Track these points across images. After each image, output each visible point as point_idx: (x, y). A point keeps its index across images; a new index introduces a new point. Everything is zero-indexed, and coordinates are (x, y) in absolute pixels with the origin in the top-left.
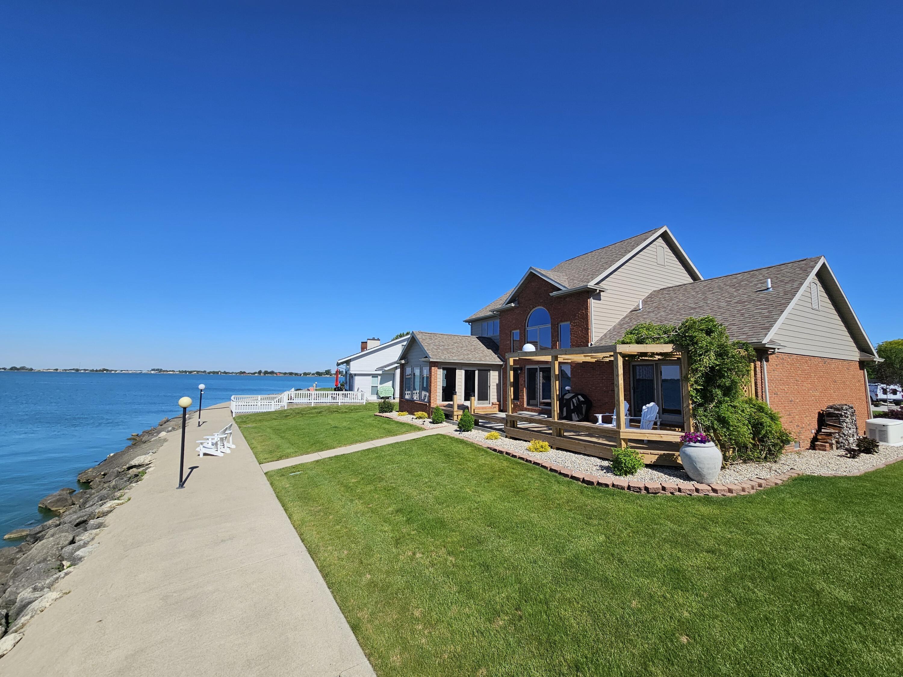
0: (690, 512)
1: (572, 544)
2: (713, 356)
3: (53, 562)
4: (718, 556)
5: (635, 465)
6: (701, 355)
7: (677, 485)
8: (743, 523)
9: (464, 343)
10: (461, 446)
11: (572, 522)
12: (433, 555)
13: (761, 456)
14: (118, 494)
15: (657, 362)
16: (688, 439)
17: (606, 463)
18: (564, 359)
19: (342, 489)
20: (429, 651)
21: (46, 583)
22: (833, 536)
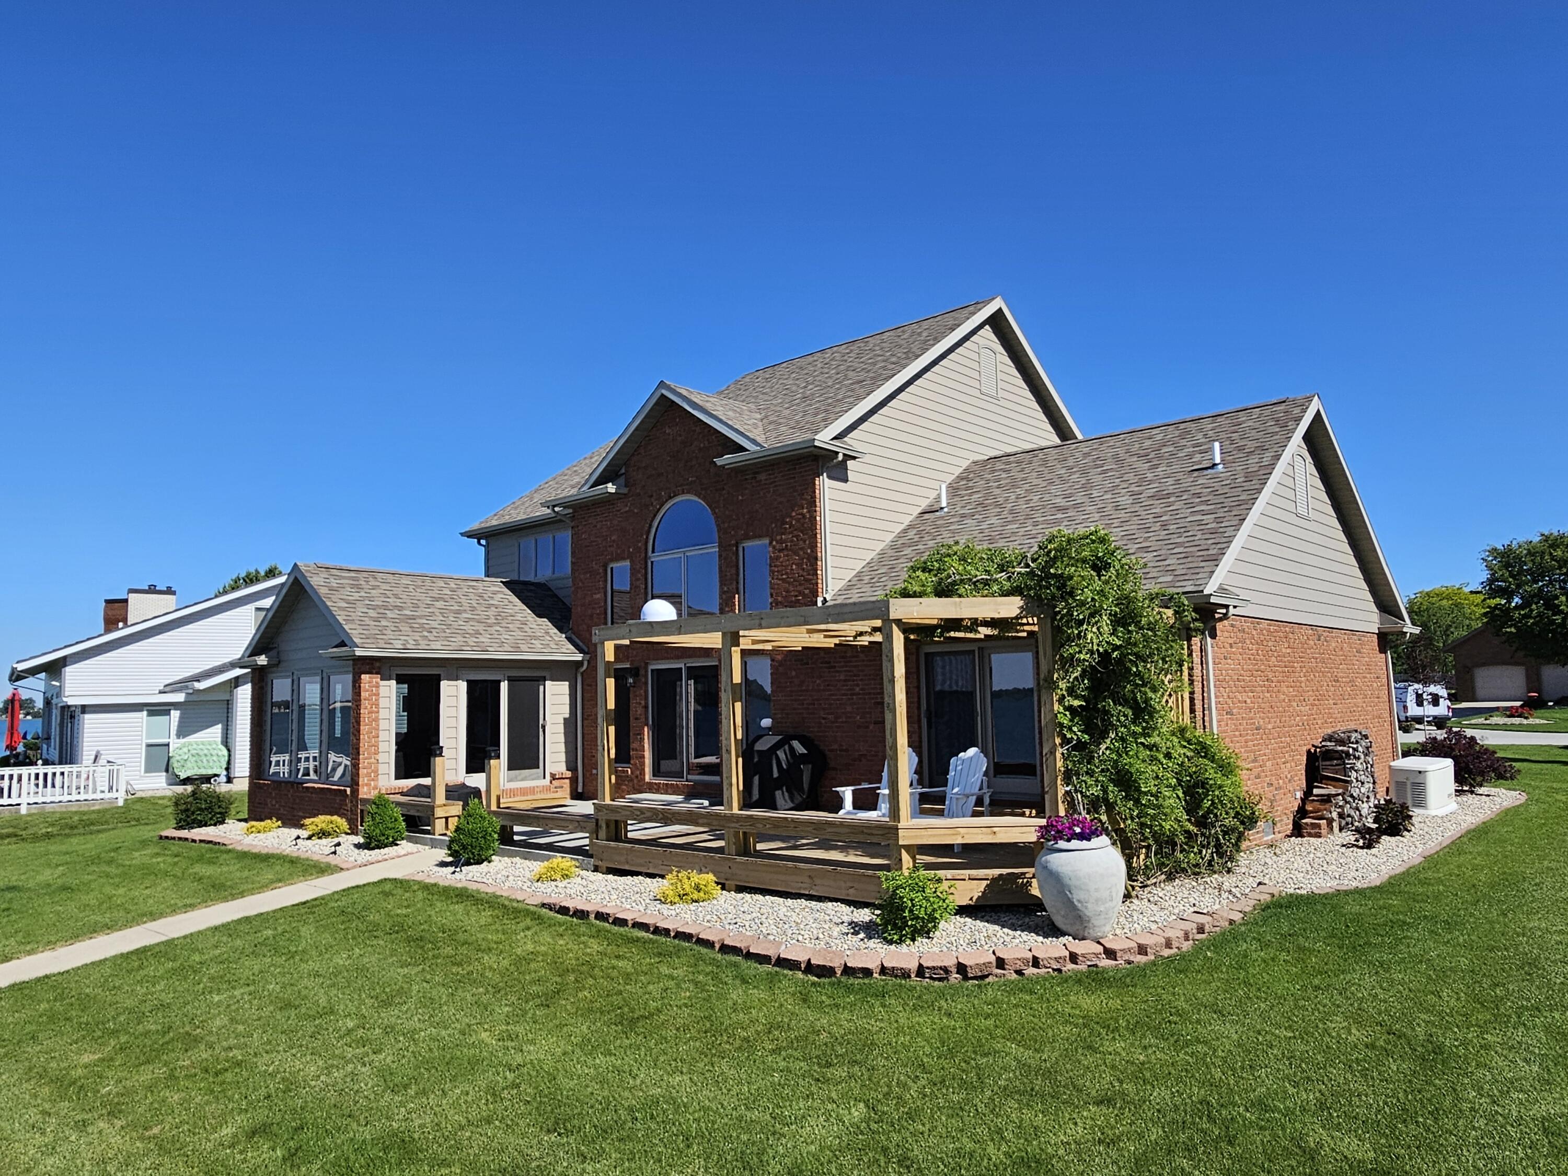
0: (1058, 1012)
1: (784, 1141)
2: (1107, 624)
4: (1121, 1108)
5: (934, 910)
6: (1080, 623)
7: (1030, 950)
8: (1169, 1021)
9: (463, 600)
10: (459, 908)
11: (782, 1082)
13: (1203, 859)
15: (981, 644)
16: (1054, 833)
17: (864, 915)
18: (755, 642)
19: (45, 1091)
22: (1337, 1024)
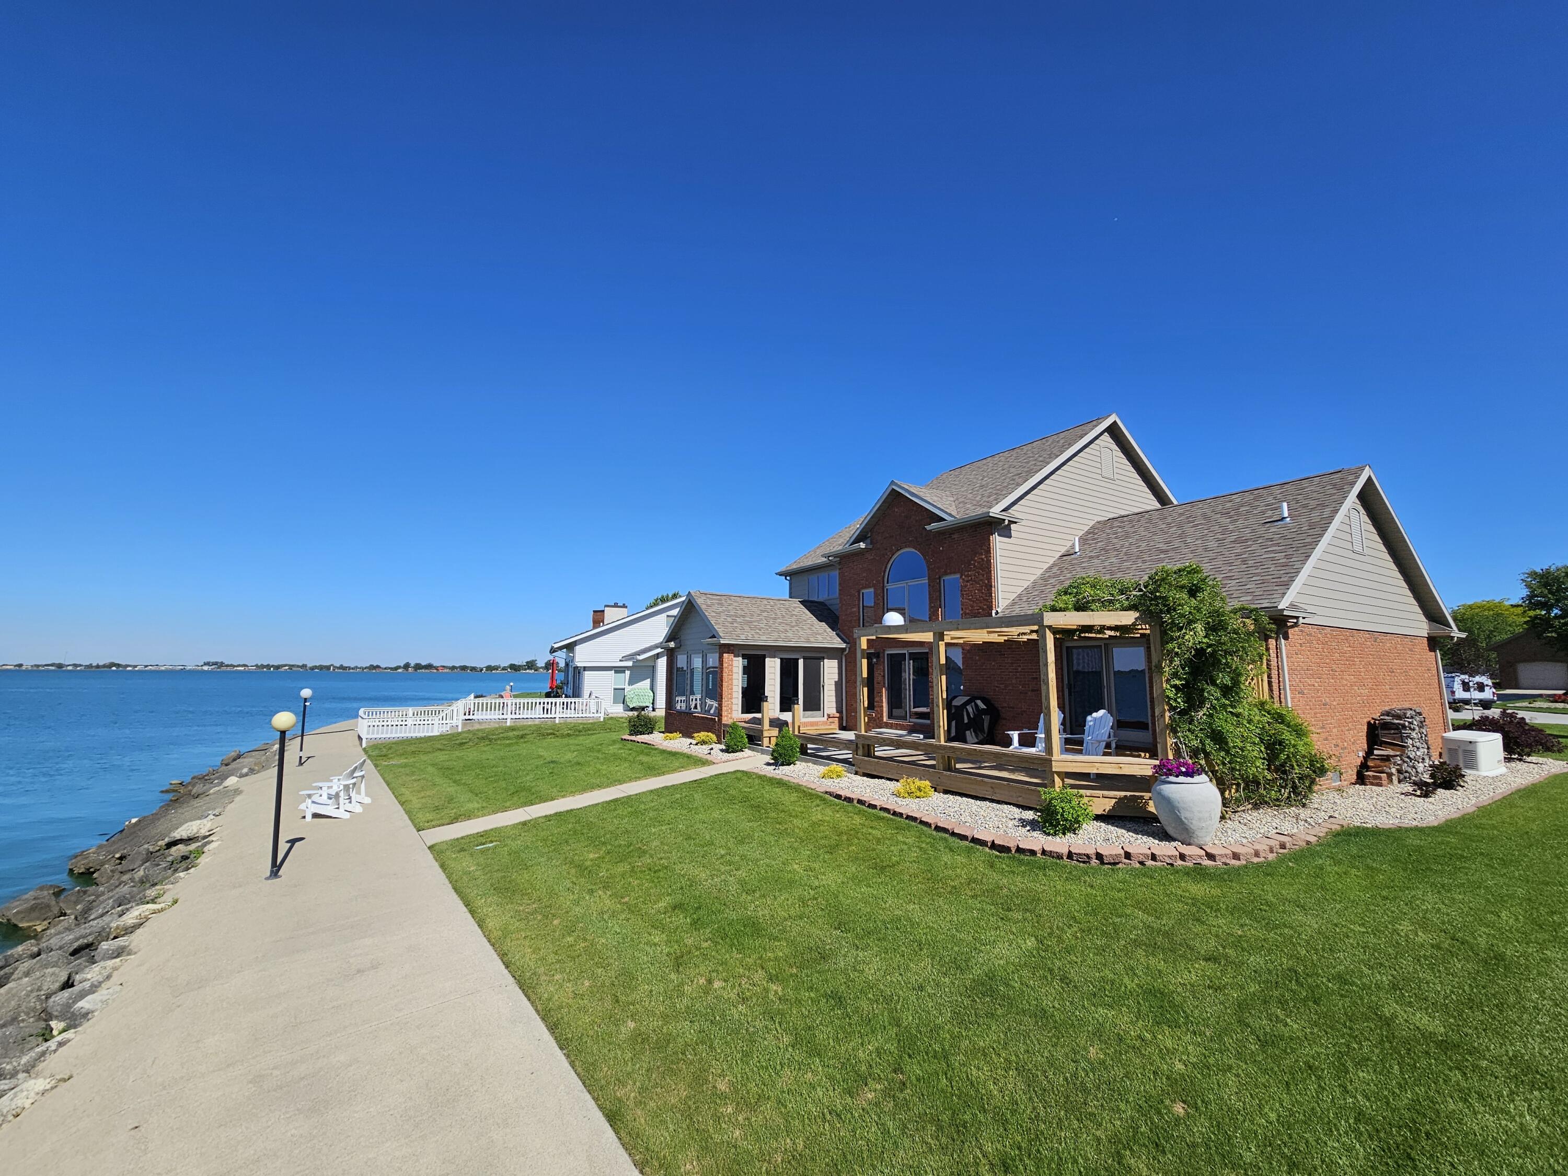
0: (1172, 893)
1: (982, 955)
2: (1202, 630)
3: (30, 1024)
4: (1225, 965)
5: (1078, 816)
6: (1181, 628)
7: (1149, 849)
8: (1260, 909)
9: (778, 611)
10: (779, 790)
11: (979, 917)
12: (743, 982)
13: (1282, 796)
14: (151, 893)
15: (1107, 642)
16: (1165, 770)
17: (1029, 815)
18: (952, 638)
19: (573, 871)
20: (747, 1152)
21: (22, 1063)
22: (1405, 927)
